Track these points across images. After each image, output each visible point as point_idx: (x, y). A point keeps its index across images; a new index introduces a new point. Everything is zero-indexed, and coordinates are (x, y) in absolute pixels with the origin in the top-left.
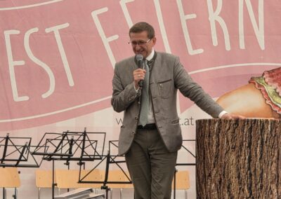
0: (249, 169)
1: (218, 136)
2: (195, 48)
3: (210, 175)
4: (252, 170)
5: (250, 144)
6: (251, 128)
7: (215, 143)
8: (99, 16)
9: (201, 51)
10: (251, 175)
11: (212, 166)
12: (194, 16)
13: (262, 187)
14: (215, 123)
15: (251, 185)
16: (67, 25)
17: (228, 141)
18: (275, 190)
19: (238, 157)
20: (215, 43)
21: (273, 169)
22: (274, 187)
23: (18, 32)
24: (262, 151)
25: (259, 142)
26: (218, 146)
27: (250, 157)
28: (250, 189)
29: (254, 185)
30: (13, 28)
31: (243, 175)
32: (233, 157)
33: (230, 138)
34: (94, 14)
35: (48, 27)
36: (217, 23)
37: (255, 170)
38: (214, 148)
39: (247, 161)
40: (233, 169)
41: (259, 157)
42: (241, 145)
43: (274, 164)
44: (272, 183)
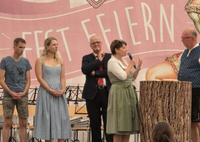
0: (169, 108)
1: (152, 90)
2: (136, 41)
3: (147, 111)
4: (170, 108)
5: (169, 94)
6: (170, 86)
7: (150, 94)
8: (85, 23)
9: (139, 43)
10: (169, 111)
11: (149, 106)
12: (136, 24)
13: (175, 118)
14: (150, 83)
15: (170, 117)
16: (68, 28)
17: (157, 93)
18: (183, 120)
19: (163, 101)
20: (147, 39)
21: (181, 108)
22: (182, 118)
23: (41, 32)
24: (175, 99)
25: (174, 94)
26: (152, 95)
27: (169, 102)
28: (169, 119)
29: (171, 117)
30: (39, 30)
31: (165, 111)
32: (160, 102)
33: (158, 91)
34: (83, 22)
35: (58, 29)
36: (148, 28)
37: (172, 109)
38: (150, 96)
39: (167, 104)
40: (160, 108)
41: (174, 102)
42: (165, 95)
43: (182, 106)
44: (181, 116)
